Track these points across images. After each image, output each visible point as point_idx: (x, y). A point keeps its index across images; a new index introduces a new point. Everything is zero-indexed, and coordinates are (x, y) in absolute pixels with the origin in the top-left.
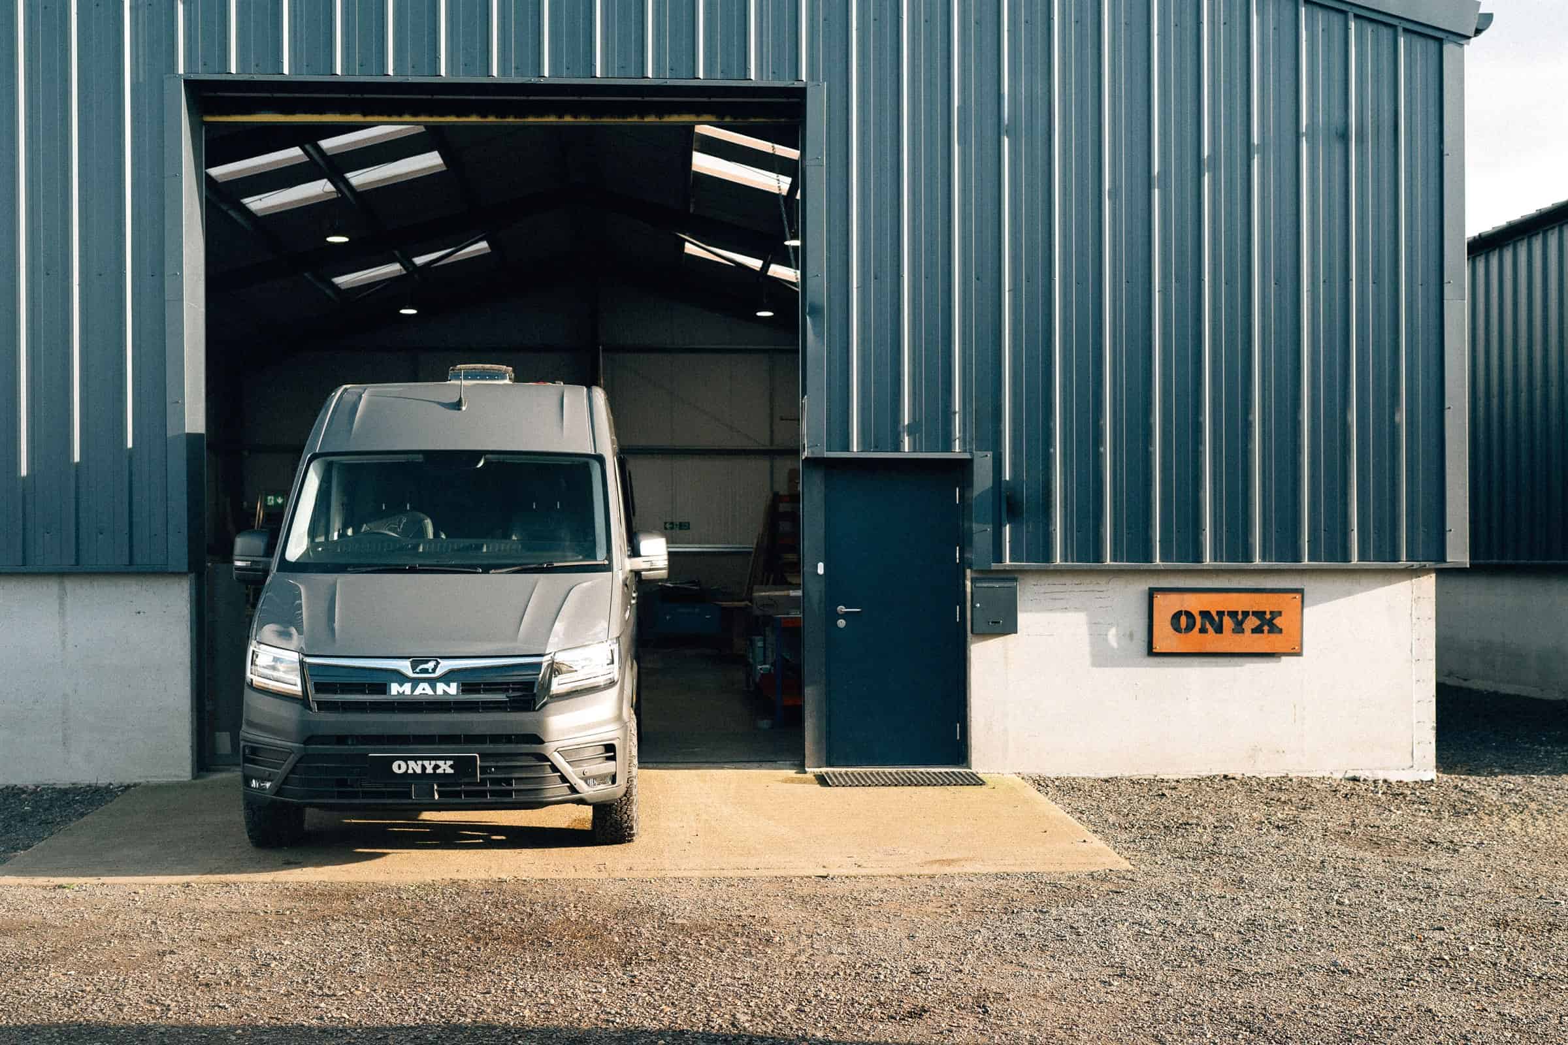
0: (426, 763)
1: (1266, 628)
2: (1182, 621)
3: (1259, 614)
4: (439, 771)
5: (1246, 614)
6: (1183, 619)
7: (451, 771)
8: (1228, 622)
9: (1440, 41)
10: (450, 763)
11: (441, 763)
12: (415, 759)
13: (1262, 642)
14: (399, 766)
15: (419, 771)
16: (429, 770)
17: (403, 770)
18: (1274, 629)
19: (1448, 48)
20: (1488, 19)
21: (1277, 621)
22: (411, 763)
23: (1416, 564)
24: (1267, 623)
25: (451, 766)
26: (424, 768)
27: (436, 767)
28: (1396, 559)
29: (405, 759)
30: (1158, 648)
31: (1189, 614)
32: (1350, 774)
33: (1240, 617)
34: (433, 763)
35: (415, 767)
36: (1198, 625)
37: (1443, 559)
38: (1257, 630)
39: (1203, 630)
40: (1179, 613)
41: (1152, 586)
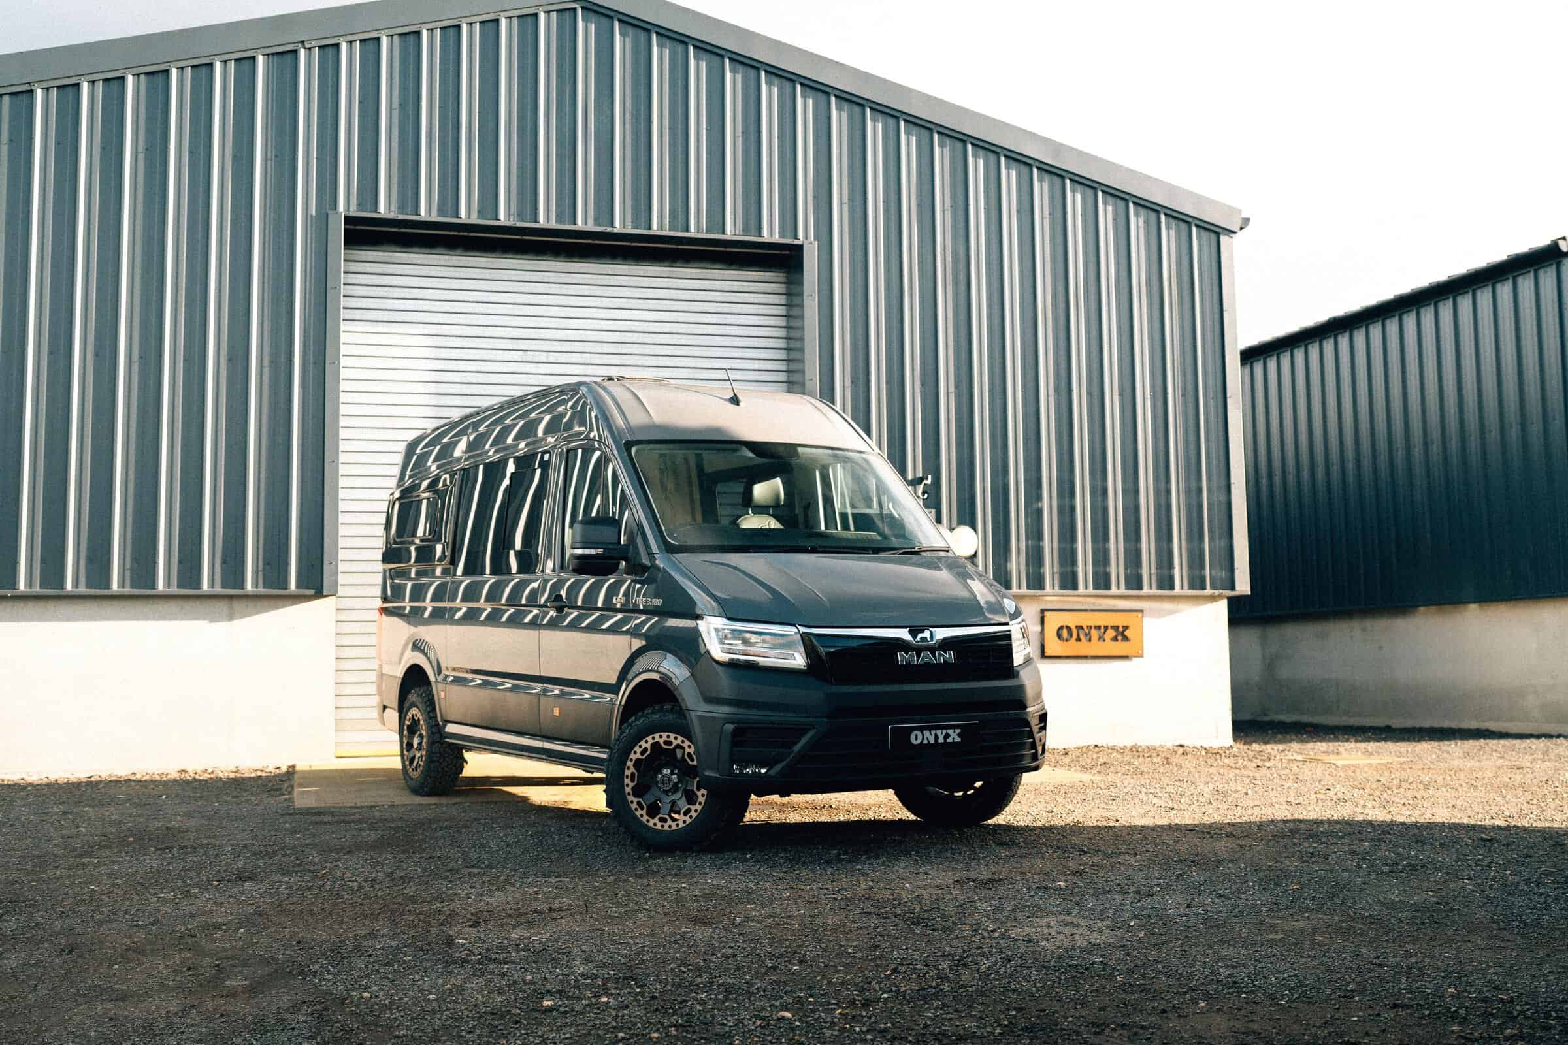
0: (939, 732)
1: (1120, 638)
2: (1063, 633)
3: (1116, 628)
4: (950, 740)
5: (1106, 628)
6: (1065, 633)
7: (958, 739)
8: (1094, 633)
9: (1218, 234)
10: (958, 731)
11: (950, 731)
12: (930, 729)
13: (1119, 648)
14: (916, 738)
15: (932, 741)
16: (941, 740)
17: (919, 741)
18: (1125, 638)
19: (1224, 239)
20: (1246, 221)
21: (1126, 633)
22: (926, 733)
23: (1217, 592)
24: (1121, 634)
25: (959, 735)
26: (936, 737)
27: (947, 736)
28: (1204, 588)
29: (921, 729)
30: (1048, 652)
31: (1069, 628)
32: (1178, 743)
33: (1102, 630)
34: (944, 732)
35: (929, 737)
36: (1075, 636)
37: (1233, 588)
38: (1115, 639)
39: (1079, 639)
40: (1061, 628)
41: (1043, 607)
